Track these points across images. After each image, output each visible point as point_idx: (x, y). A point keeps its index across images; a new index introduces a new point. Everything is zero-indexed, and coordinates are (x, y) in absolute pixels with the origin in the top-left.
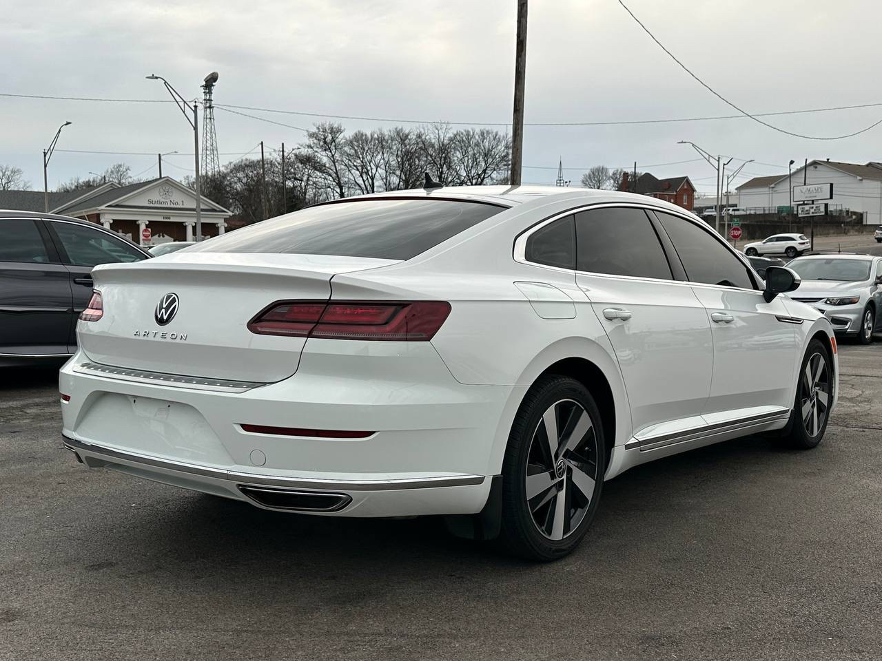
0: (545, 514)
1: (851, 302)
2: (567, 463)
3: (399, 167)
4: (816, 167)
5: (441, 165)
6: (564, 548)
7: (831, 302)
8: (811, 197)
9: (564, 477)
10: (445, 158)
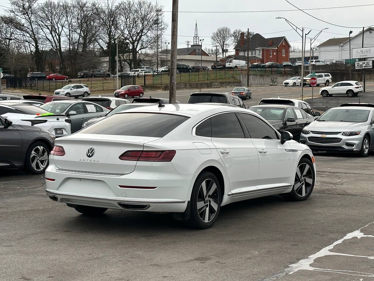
0: (203, 214)
1: (356, 134)
2: (209, 199)
3: (79, 27)
4: (371, 32)
5: (110, 26)
6: (208, 225)
7: (345, 134)
8: (363, 56)
9: (208, 203)
10: (113, 21)
